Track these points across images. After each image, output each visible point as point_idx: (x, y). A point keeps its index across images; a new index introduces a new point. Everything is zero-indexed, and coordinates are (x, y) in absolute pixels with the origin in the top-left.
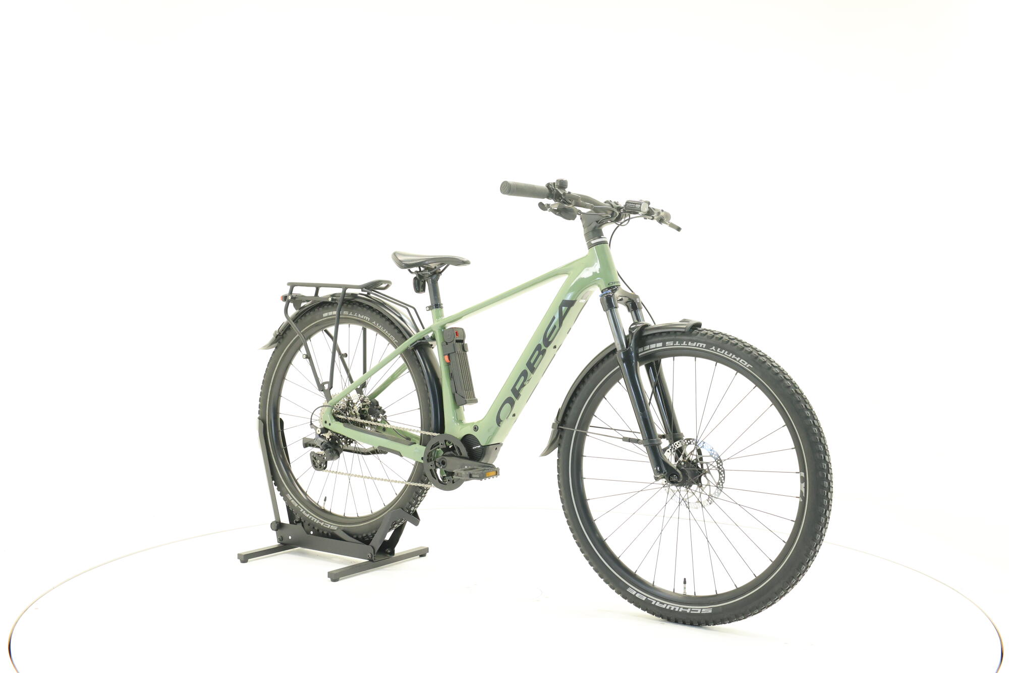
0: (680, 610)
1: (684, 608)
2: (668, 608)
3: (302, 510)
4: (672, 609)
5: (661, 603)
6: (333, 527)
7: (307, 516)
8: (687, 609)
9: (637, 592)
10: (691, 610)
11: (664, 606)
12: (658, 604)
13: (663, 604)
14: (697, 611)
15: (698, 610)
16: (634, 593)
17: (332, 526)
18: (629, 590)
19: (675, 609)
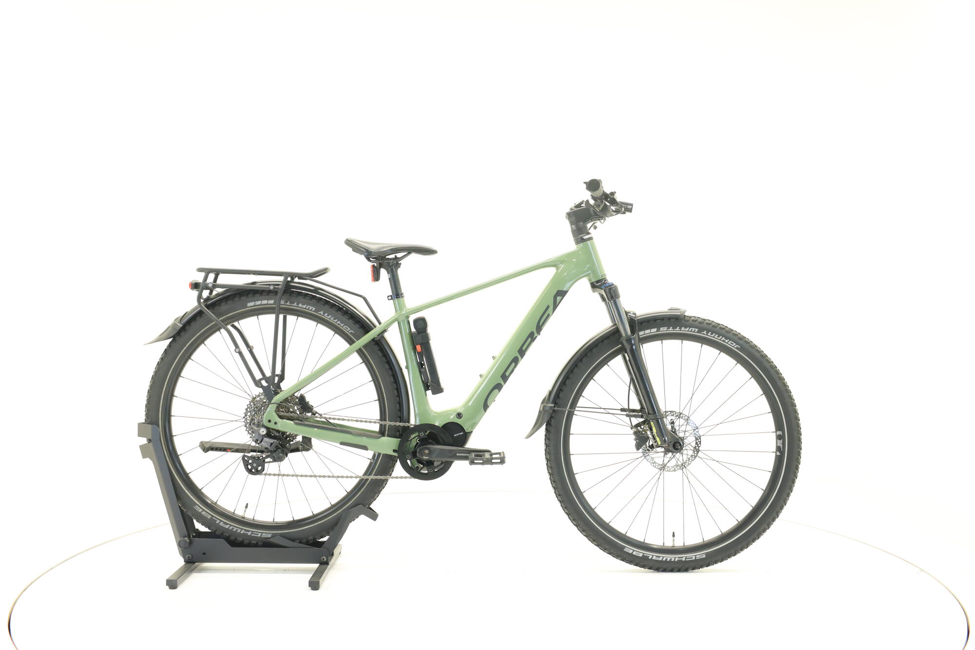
0: (676, 560)
1: (679, 558)
2: (664, 559)
3: (218, 522)
4: (668, 560)
5: (657, 556)
6: (267, 534)
7: (227, 527)
8: (682, 557)
9: (634, 551)
10: (686, 558)
11: (660, 559)
12: (654, 558)
13: (659, 557)
14: (692, 558)
15: (692, 556)
16: (631, 552)
17: (263, 534)
18: (626, 550)
19: (671, 559)
